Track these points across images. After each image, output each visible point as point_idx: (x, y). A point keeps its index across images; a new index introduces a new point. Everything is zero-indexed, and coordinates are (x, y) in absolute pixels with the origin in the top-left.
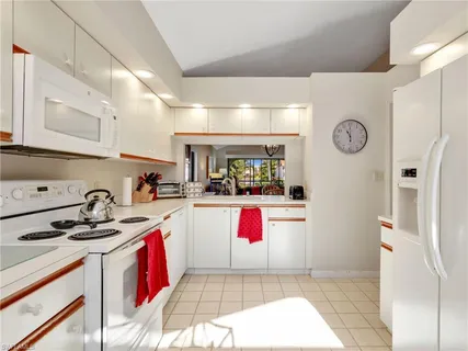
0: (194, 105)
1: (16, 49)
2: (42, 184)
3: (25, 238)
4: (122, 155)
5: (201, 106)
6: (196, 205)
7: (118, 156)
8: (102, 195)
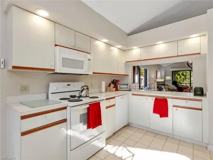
0: (133, 48)
1: (56, 45)
2: (69, 83)
3: (61, 99)
4: (94, 73)
5: (136, 47)
6: (133, 94)
7: (92, 74)
8: (85, 88)
